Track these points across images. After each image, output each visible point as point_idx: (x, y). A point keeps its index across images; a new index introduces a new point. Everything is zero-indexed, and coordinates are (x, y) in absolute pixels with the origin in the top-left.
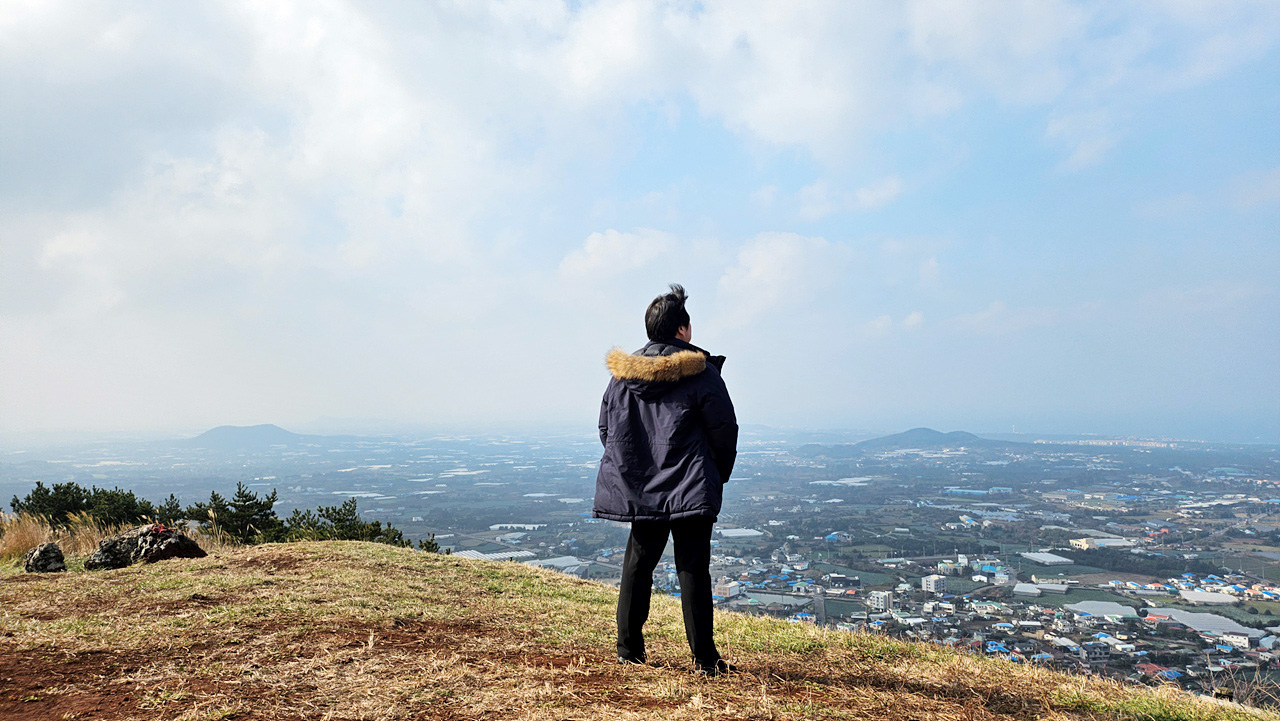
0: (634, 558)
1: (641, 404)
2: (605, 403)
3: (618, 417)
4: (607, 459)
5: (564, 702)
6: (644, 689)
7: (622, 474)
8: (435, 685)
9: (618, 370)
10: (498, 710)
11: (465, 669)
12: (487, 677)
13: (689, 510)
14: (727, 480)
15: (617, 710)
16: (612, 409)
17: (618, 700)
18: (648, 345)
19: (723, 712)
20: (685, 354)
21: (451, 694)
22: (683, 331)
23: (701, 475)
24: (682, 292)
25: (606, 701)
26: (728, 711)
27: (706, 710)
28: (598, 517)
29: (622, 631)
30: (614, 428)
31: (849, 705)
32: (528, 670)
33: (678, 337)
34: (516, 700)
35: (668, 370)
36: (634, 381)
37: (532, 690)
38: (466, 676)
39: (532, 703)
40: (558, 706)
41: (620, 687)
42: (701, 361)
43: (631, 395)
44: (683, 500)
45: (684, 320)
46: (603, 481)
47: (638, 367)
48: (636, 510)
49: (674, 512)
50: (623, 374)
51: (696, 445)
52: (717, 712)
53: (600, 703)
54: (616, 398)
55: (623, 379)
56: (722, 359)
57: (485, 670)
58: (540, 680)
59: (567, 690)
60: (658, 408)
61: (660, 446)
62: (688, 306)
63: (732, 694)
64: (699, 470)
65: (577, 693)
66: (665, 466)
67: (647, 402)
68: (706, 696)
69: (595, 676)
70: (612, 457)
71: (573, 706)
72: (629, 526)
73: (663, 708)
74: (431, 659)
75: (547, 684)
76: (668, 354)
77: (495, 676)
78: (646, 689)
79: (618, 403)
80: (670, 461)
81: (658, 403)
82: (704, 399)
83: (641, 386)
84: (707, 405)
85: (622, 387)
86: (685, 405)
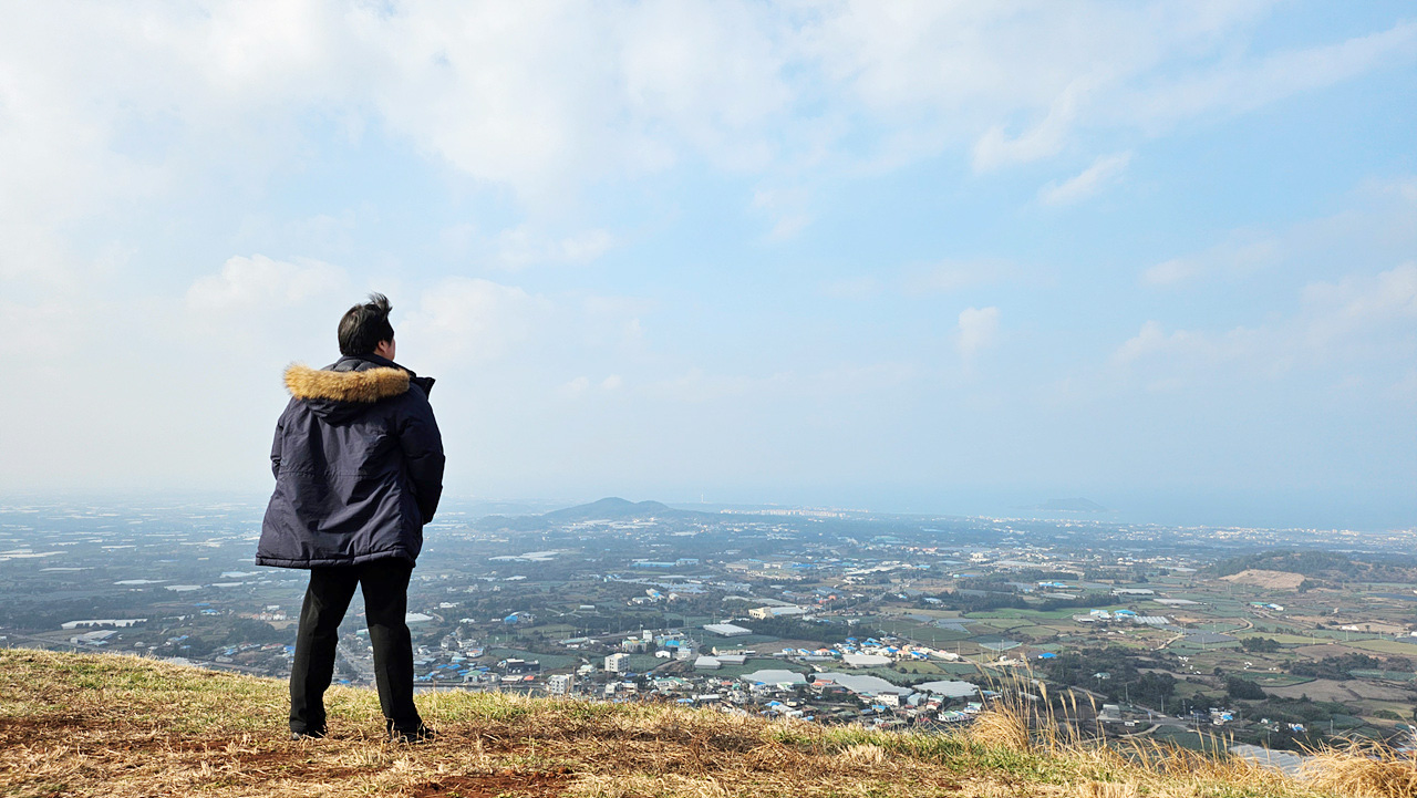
0: (313, 613)
1: (326, 429)
2: (280, 427)
3: (295, 443)
4: (278, 493)
5: (230, 782)
7: (297, 511)
9: (298, 389)
13: (378, 551)
15: (303, 784)
16: (287, 434)
17: (300, 774)
18: (340, 361)
20: (383, 371)
22: (384, 346)
23: (396, 511)
24: (385, 302)
25: (286, 777)
26: (441, 771)
27: (415, 772)
28: (262, 564)
29: (295, 701)
30: (288, 457)
32: (171, 755)
33: (377, 352)
34: (162, 786)
35: (359, 388)
36: (319, 400)
37: (183, 774)
38: (82, 768)
39: (186, 786)
40: (223, 786)
41: (300, 762)
42: (404, 380)
43: (315, 418)
44: (372, 541)
45: (388, 334)
46: (271, 520)
48: (311, 553)
49: (360, 554)
50: (304, 392)
51: (392, 475)
52: (428, 773)
53: (278, 778)
54: (295, 420)
55: (305, 399)
56: (431, 382)
57: (108, 761)
58: (193, 764)
59: (232, 770)
60: (347, 433)
61: (347, 478)
62: (392, 318)
64: (394, 505)
65: (247, 773)
66: (351, 501)
67: (334, 425)
69: (266, 754)
70: (284, 491)
71: (243, 785)
72: (308, 573)
73: (361, 776)
75: (203, 766)
76: (364, 369)
77: (125, 765)
78: (335, 761)
79: (295, 428)
80: (359, 493)
81: (348, 427)
82: (405, 424)
83: (328, 407)
84: (408, 431)
85: (304, 407)
86: (380, 429)
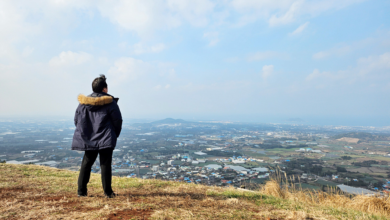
0: (85, 162)
1: (90, 112)
2: (77, 112)
3: (82, 116)
4: (77, 130)
5: (60, 212)
6: (88, 205)
7: (82, 135)
8: (9, 211)
9: (82, 101)
10: (35, 217)
11: (20, 204)
12: (29, 206)
13: (106, 146)
14: (118, 137)
15: (80, 213)
16: (79, 114)
17: (79, 209)
18: (93, 94)
19: (116, 209)
20: (105, 97)
21: (16, 214)
22: (105, 89)
23: (110, 135)
24: (104, 77)
25: (75, 210)
26: (117, 209)
27: (110, 209)
28: (73, 149)
29: (79, 187)
30: (80, 120)
31: (154, 202)
32: (45, 202)
33: (103, 91)
34: (42, 213)
35: (100, 101)
36: (88, 105)
37: (47, 209)
38: (21, 207)
39: (48, 214)
40: (58, 214)
41: (79, 205)
42: (111, 99)
43: (87, 110)
44: (104, 143)
45: (105, 86)
46: (75, 138)
47: (89, 100)
48: (87, 147)
49: (100, 147)
50: (84, 102)
51: (109, 125)
52: (114, 209)
53: (73, 211)
54: (81, 110)
55: (84, 104)
56: (118, 99)
57: (28, 204)
58: (51, 206)
59: (61, 208)
60: (96, 114)
61: (96, 126)
62: (107, 81)
63: (117, 203)
64: (110, 133)
65: (65, 209)
66: (98, 133)
67: (92, 112)
68: (110, 205)
69: (70, 202)
70: (79, 130)
71: (63, 213)
72: (84, 151)
73: (95, 210)
74: (6, 202)
75: (53, 207)
76: (100, 96)
77: (32, 206)
78: (89, 205)
79: (82, 112)
80: (99, 131)
81: (96, 112)
82: (112, 111)
83: (90, 107)
84: (113, 113)
85: (83, 107)
86: (105, 113)
